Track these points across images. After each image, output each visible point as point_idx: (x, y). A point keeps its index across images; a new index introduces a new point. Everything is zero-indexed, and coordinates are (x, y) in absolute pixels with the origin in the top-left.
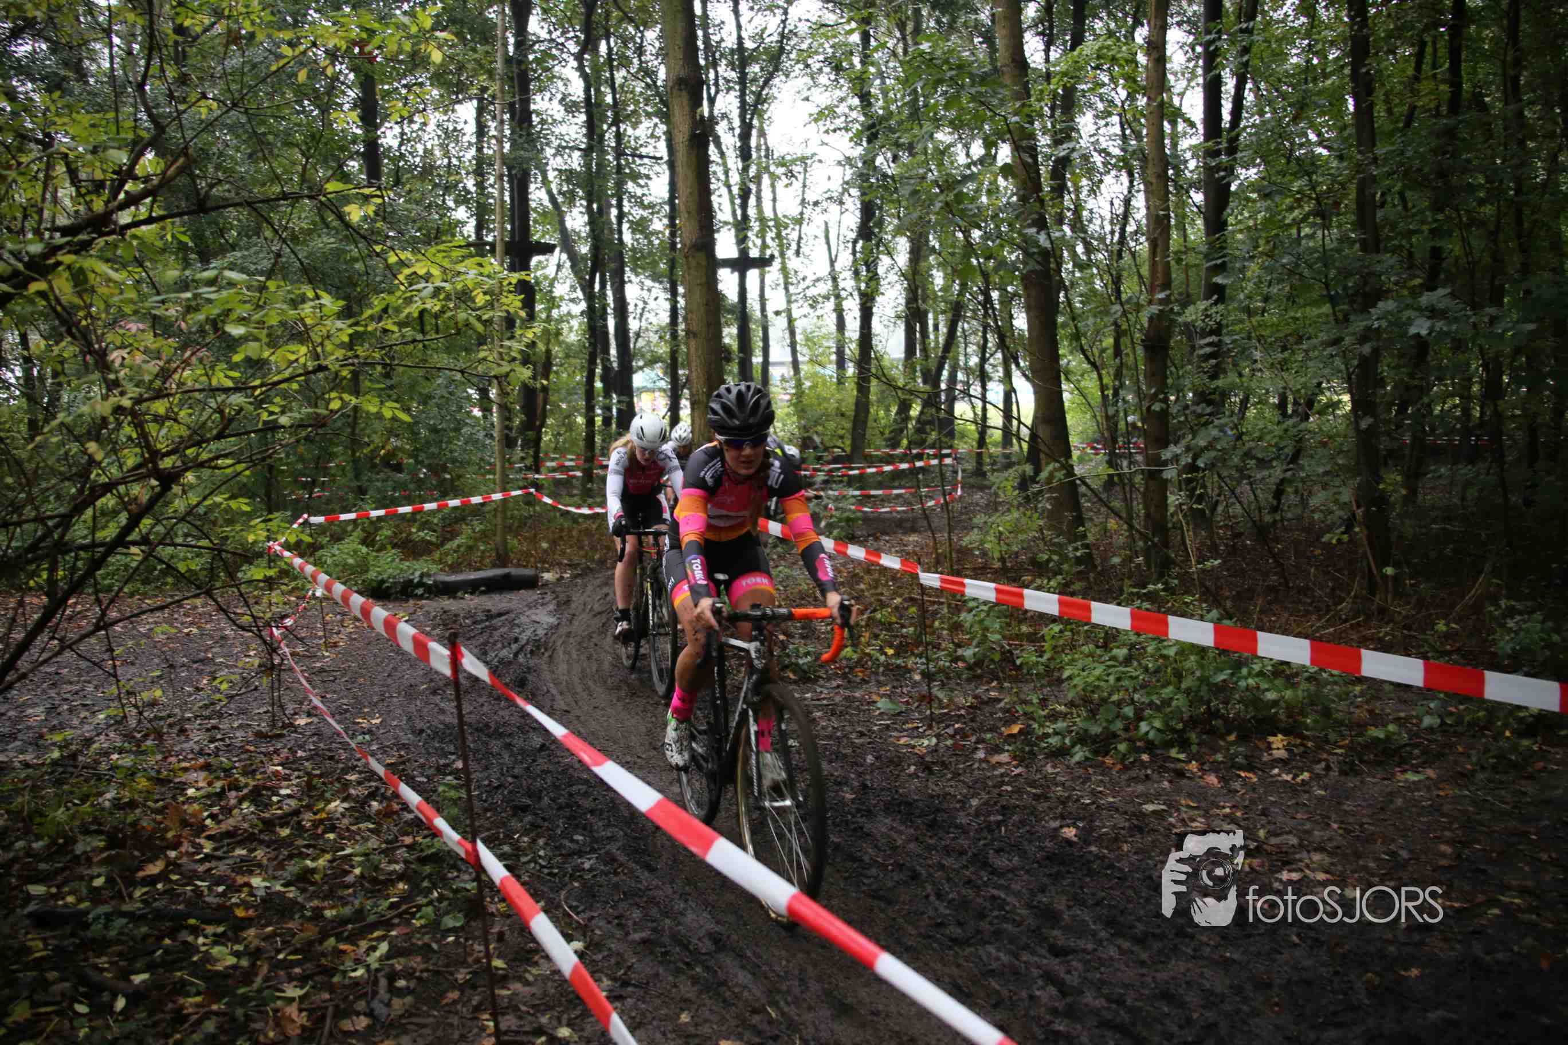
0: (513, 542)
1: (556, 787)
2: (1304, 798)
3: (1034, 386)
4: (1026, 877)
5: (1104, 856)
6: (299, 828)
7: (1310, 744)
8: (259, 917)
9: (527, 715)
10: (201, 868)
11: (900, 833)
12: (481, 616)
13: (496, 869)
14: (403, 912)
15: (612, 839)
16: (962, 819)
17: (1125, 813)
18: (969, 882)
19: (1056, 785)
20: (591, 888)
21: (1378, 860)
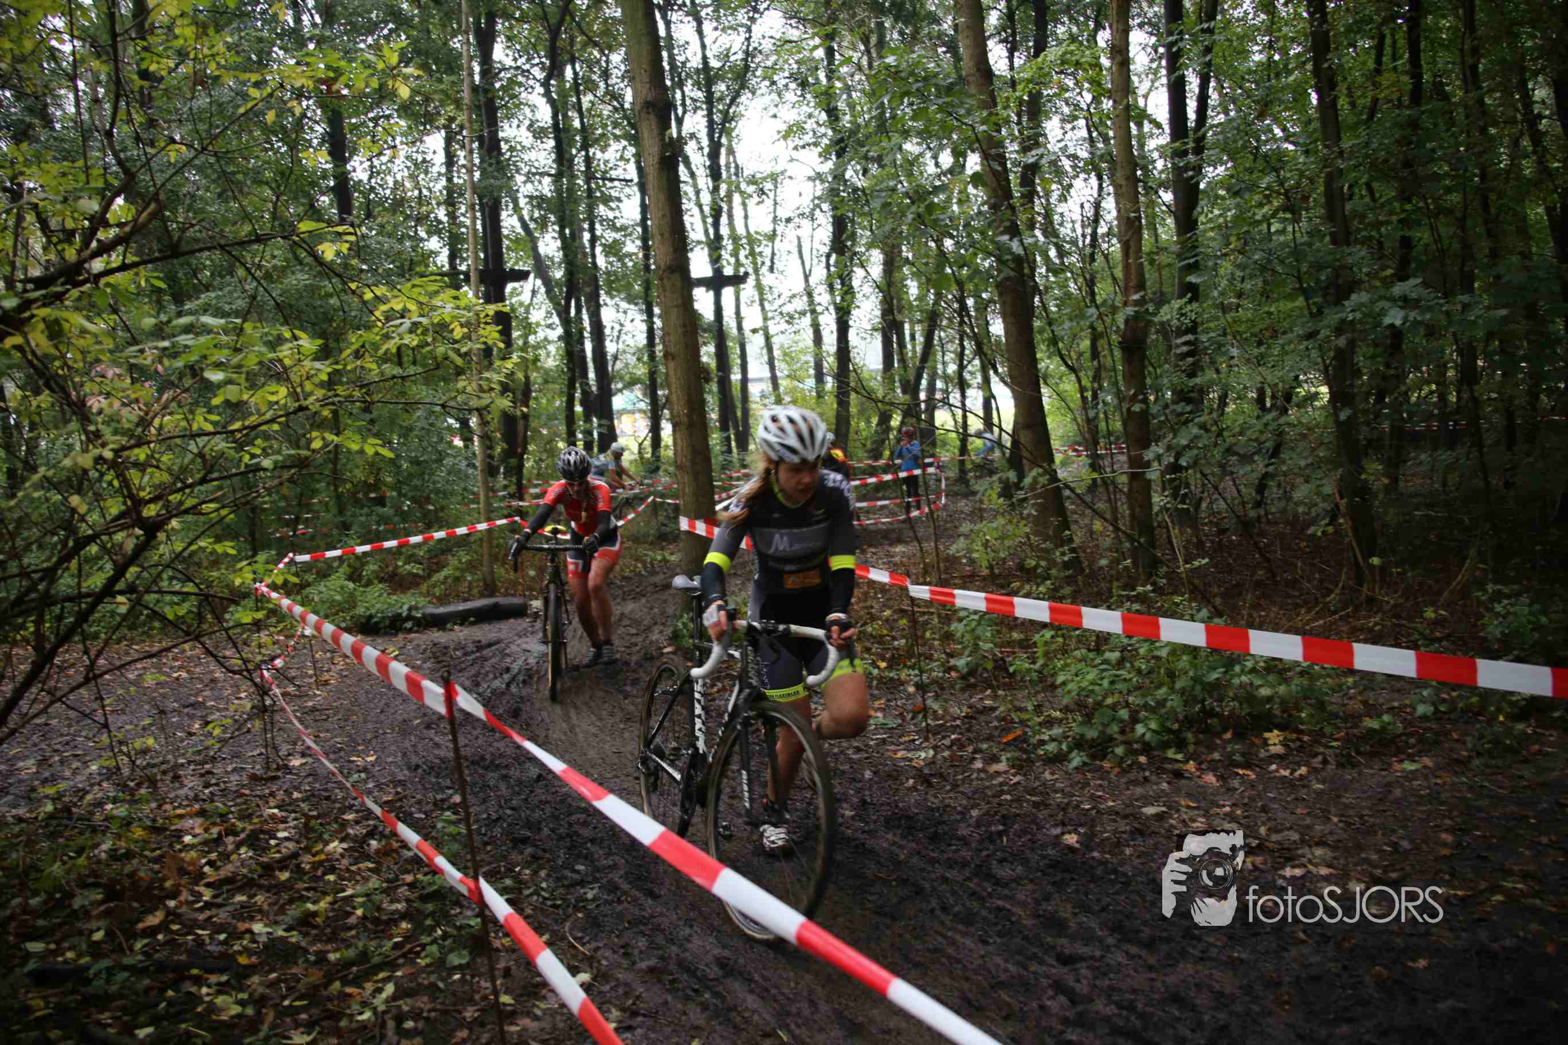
0: (500, 571)
1: (555, 817)
2: (1303, 793)
3: (1013, 391)
4: (1030, 887)
5: (1107, 862)
6: (298, 869)
7: (1306, 738)
8: (263, 963)
9: (519, 747)
10: (201, 917)
11: (902, 847)
12: (471, 647)
13: (499, 905)
14: (408, 951)
15: (614, 867)
16: (963, 831)
17: (1126, 817)
18: (974, 894)
19: (1056, 791)
20: (595, 918)
21: (1380, 851)
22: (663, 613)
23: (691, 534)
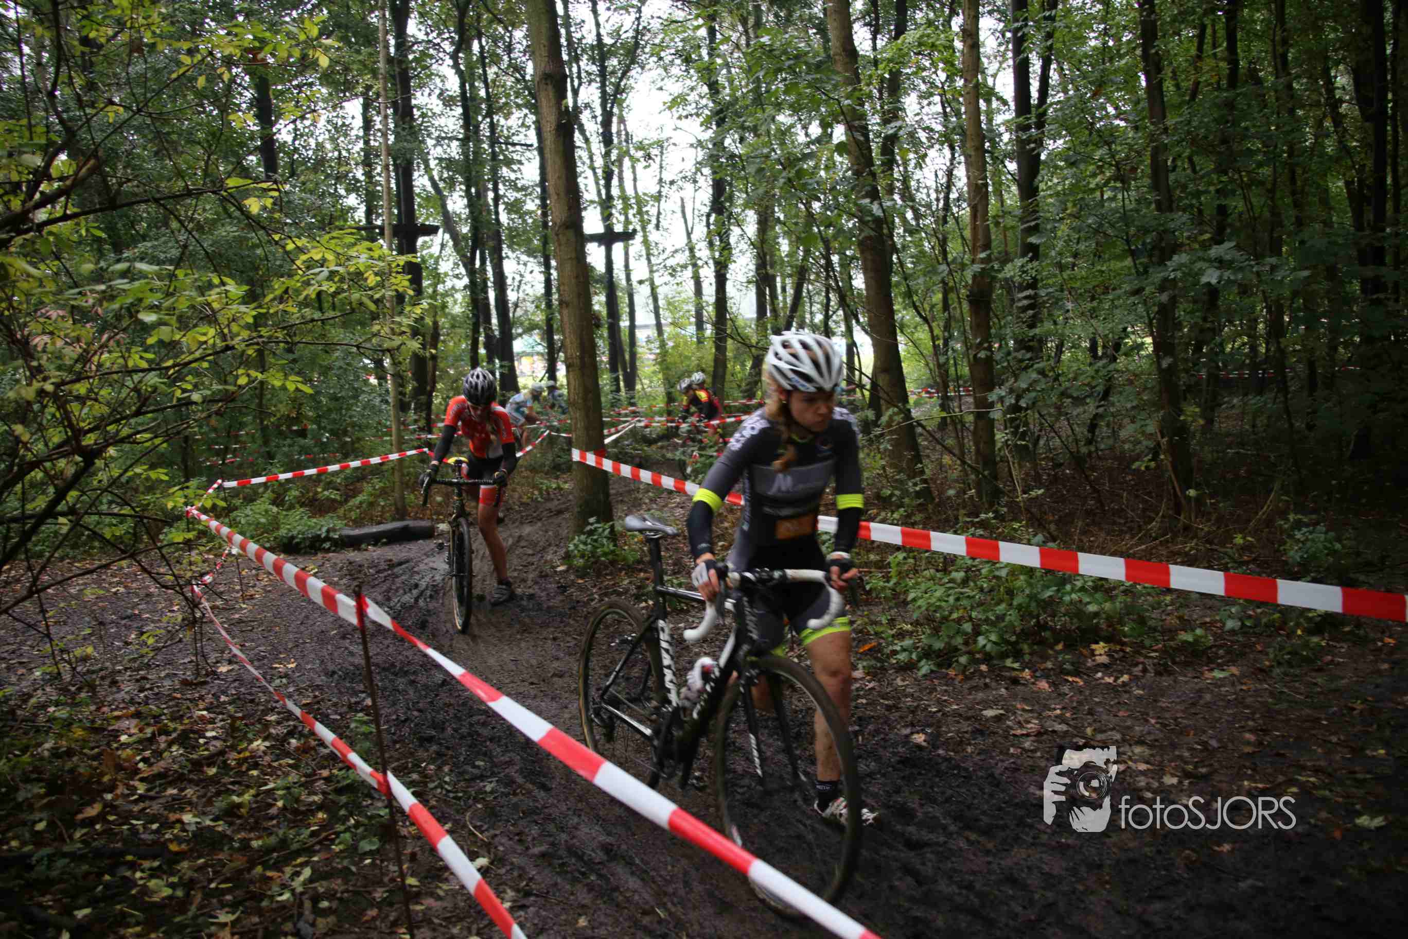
0: (410, 497)
1: (459, 719)
2: (1125, 698)
3: (873, 338)
4: (882, 780)
5: (951, 758)
6: (225, 766)
7: (1128, 649)
8: (191, 850)
9: (427, 657)
10: (136, 809)
11: (770, 746)
12: (383, 566)
13: (405, 797)
14: (323, 839)
15: (510, 763)
17: (968, 719)
19: (907, 696)
20: (493, 808)
21: (1191, 749)
22: (557, 535)
23: (582, 464)
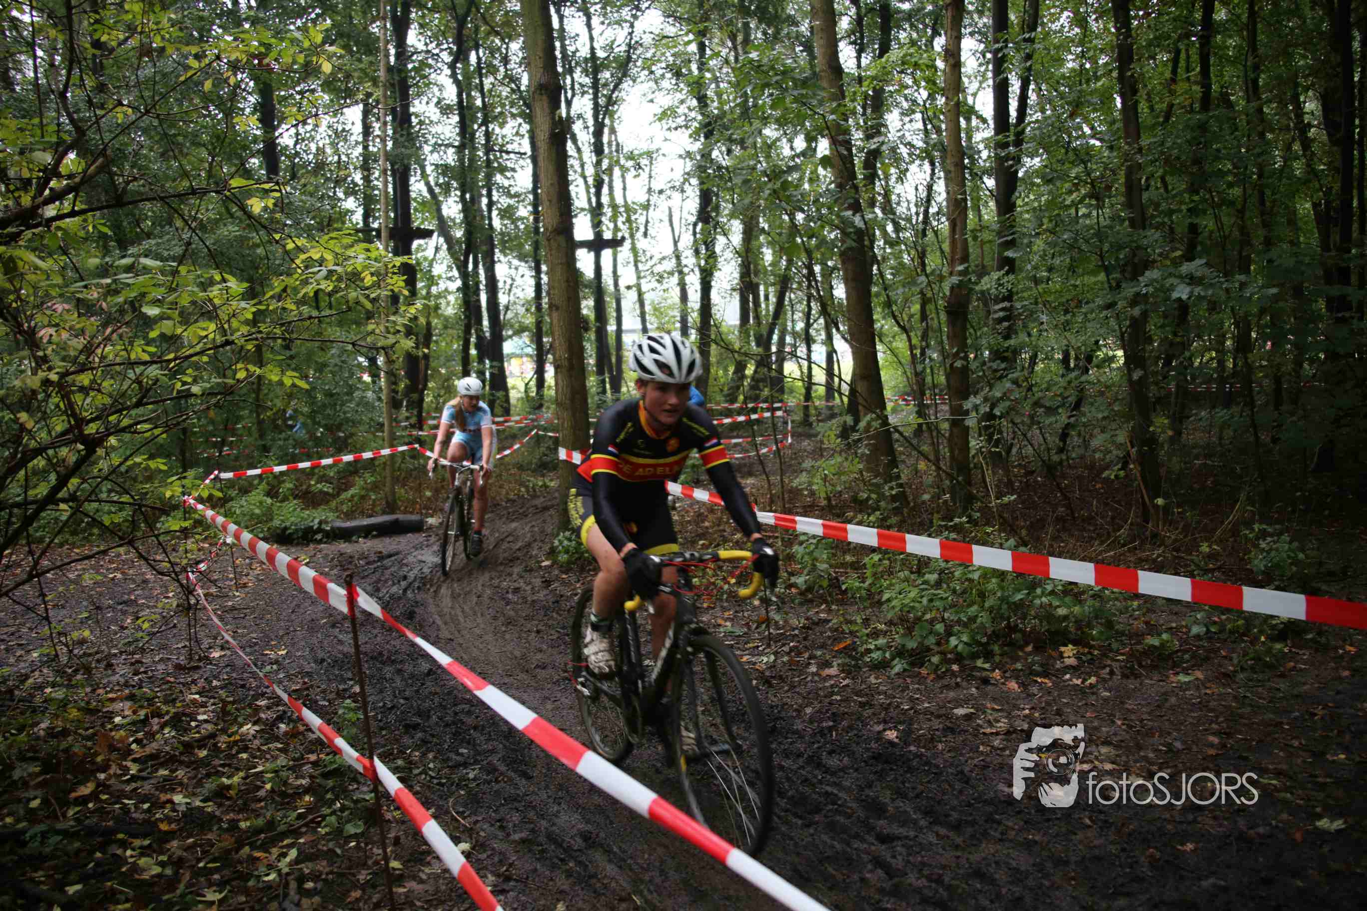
0: (400, 491)
1: (443, 707)
2: (1092, 699)
3: (852, 346)
4: (855, 775)
5: (922, 755)
6: (215, 749)
7: (1096, 652)
8: (181, 830)
9: (414, 645)
12: (373, 557)
13: (391, 782)
14: (310, 821)
15: (493, 751)
16: (799, 725)
17: (939, 717)
18: (806, 780)
19: (879, 693)
20: (476, 795)
21: (1156, 751)
22: (542, 531)
23: (568, 463)
